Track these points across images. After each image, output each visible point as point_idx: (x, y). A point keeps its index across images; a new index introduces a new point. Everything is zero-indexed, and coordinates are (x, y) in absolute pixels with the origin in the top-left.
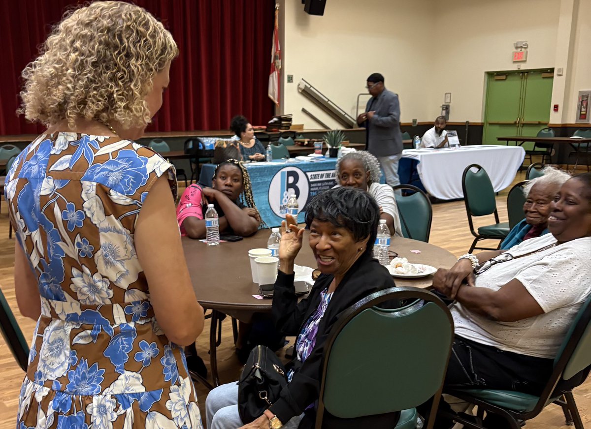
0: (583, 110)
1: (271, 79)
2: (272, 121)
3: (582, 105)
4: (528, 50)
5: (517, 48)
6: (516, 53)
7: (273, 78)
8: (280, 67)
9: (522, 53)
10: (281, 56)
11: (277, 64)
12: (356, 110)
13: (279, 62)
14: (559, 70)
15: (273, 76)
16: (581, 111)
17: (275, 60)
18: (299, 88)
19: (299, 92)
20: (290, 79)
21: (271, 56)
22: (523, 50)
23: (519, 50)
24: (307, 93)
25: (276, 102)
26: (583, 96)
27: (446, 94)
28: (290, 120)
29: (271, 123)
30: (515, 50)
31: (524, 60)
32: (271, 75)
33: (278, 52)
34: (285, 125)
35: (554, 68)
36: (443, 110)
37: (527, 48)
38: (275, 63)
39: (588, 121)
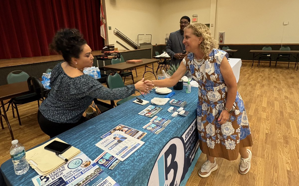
0: (221, 39)
1: (101, 28)
2: (104, 48)
3: (221, 37)
4: (198, 17)
5: (193, 17)
6: (193, 19)
7: (102, 28)
8: (105, 23)
9: (196, 19)
10: (105, 18)
11: (103, 21)
12: (137, 41)
13: (104, 20)
14: (212, 24)
15: (102, 27)
16: (220, 40)
17: (102, 19)
18: (114, 32)
19: (114, 34)
20: (110, 28)
21: (100, 18)
22: (196, 17)
23: (194, 17)
24: (118, 34)
25: (105, 39)
26: (221, 34)
27: (166, 34)
28: (114, 47)
29: (104, 49)
30: (193, 18)
31: (197, 21)
32: (101, 26)
33: (103, 16)
34: (111, 50)
35: (209, 24)
36: (166, 40)
37: (197, 17)
38: (102, 21)
39: (223, 43)
